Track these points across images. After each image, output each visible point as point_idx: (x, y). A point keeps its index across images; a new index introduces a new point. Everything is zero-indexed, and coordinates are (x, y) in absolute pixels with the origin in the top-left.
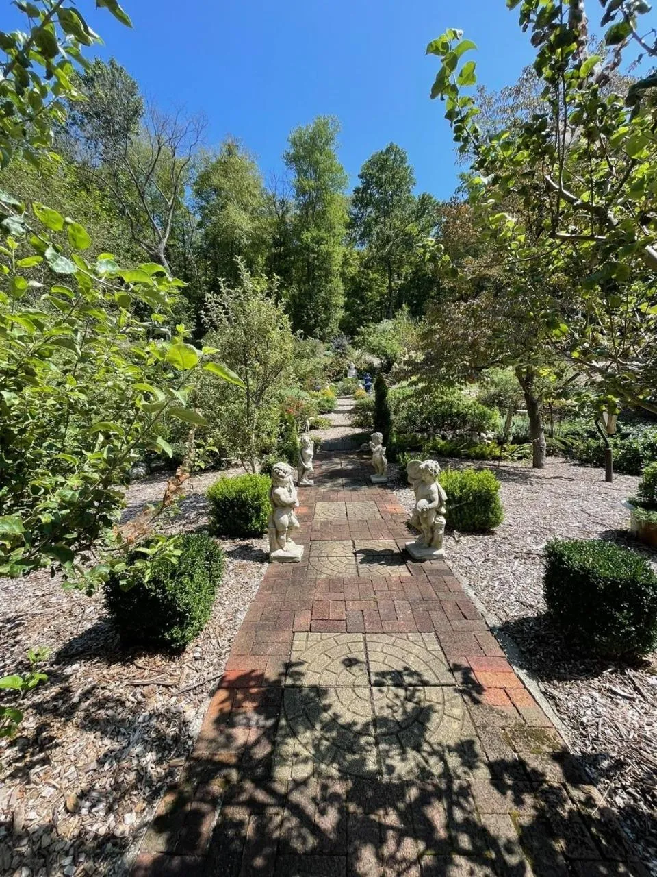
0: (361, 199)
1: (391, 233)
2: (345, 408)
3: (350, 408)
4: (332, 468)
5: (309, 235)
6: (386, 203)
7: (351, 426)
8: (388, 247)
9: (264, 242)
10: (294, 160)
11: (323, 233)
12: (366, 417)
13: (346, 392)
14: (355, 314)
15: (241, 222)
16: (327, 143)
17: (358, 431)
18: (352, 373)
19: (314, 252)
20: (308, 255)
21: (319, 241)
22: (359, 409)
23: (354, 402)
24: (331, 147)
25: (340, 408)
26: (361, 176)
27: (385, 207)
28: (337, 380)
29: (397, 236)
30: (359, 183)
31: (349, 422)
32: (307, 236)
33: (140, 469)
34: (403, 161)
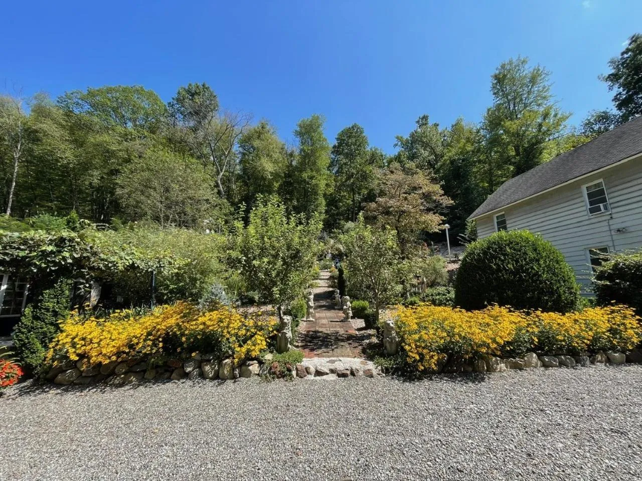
0: (337, 150)
1: (354, 171)
2: (325, 277)
3: (327, 277)
4: (320, 304)
5: (306, 175)
6: (352, 155)
7: (328, 287)
8: (352, 180)
9: (280, 176)
10: (300, 134)
11: (314, 173)
12: (334, 282)
13: (325, 267)
14: (332, 215)
15: (268, 167)
16: (318, 127)
17: (331, 289)
18: (329, 257)
19: (308, 184)
20: (305, 185)
21: (312, 178)
22: (332, 278)
23: (330, 274)
24: (321, 129)
25: (322, 277)
26: (338, 139)
27: (350, 156)
28: (321, 260)
29: (358, 173)
30: (336, 143)
31: (327, 285)
32: (305, 175)
33: (239, 302)
34: (362, 132)
